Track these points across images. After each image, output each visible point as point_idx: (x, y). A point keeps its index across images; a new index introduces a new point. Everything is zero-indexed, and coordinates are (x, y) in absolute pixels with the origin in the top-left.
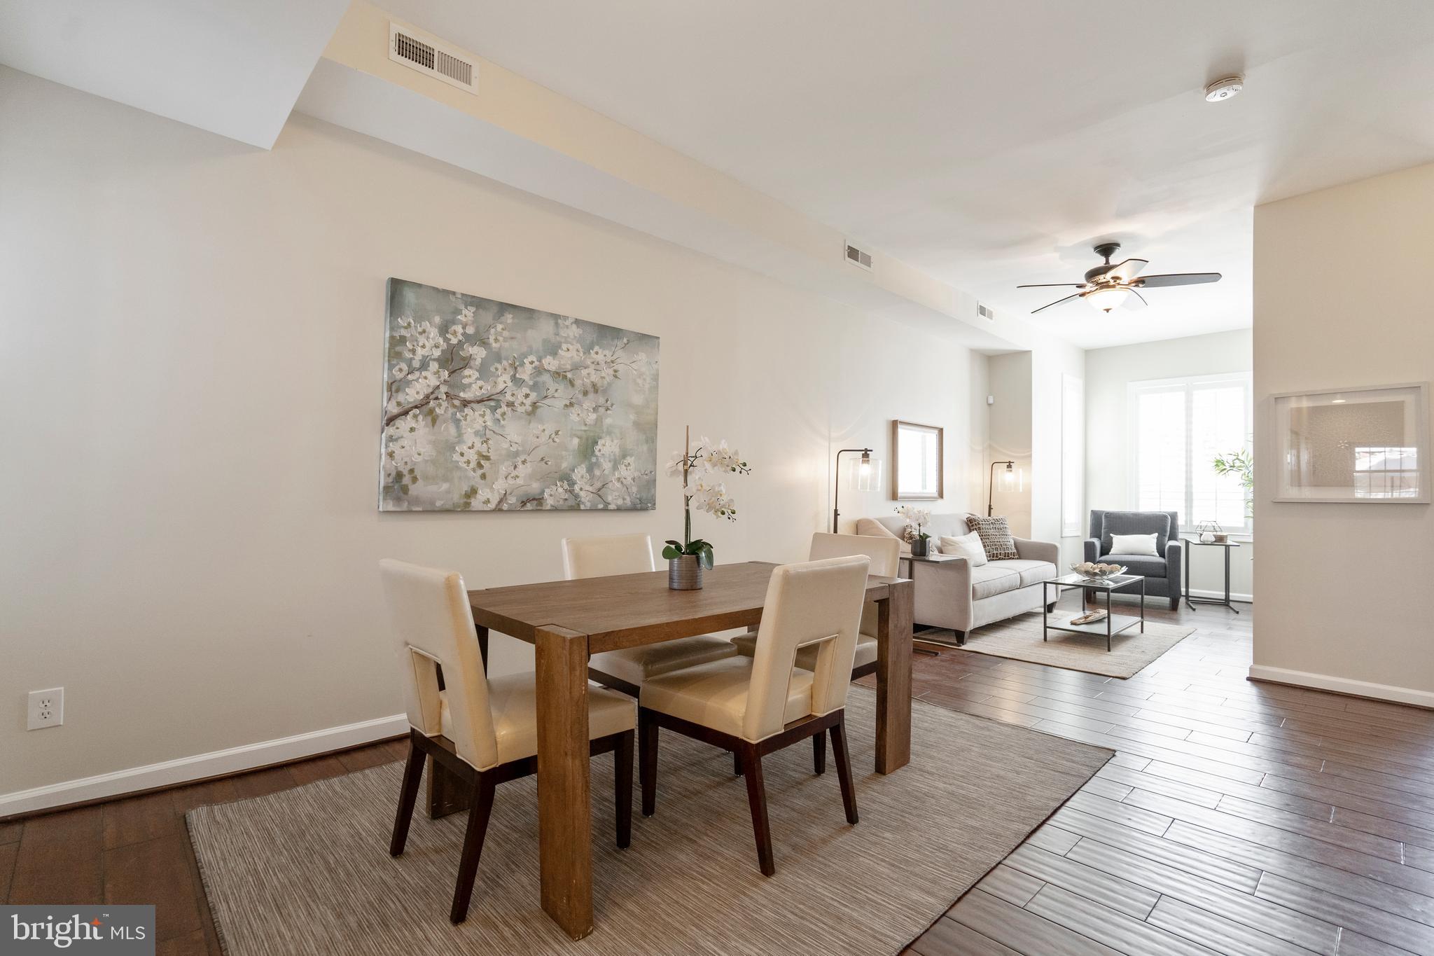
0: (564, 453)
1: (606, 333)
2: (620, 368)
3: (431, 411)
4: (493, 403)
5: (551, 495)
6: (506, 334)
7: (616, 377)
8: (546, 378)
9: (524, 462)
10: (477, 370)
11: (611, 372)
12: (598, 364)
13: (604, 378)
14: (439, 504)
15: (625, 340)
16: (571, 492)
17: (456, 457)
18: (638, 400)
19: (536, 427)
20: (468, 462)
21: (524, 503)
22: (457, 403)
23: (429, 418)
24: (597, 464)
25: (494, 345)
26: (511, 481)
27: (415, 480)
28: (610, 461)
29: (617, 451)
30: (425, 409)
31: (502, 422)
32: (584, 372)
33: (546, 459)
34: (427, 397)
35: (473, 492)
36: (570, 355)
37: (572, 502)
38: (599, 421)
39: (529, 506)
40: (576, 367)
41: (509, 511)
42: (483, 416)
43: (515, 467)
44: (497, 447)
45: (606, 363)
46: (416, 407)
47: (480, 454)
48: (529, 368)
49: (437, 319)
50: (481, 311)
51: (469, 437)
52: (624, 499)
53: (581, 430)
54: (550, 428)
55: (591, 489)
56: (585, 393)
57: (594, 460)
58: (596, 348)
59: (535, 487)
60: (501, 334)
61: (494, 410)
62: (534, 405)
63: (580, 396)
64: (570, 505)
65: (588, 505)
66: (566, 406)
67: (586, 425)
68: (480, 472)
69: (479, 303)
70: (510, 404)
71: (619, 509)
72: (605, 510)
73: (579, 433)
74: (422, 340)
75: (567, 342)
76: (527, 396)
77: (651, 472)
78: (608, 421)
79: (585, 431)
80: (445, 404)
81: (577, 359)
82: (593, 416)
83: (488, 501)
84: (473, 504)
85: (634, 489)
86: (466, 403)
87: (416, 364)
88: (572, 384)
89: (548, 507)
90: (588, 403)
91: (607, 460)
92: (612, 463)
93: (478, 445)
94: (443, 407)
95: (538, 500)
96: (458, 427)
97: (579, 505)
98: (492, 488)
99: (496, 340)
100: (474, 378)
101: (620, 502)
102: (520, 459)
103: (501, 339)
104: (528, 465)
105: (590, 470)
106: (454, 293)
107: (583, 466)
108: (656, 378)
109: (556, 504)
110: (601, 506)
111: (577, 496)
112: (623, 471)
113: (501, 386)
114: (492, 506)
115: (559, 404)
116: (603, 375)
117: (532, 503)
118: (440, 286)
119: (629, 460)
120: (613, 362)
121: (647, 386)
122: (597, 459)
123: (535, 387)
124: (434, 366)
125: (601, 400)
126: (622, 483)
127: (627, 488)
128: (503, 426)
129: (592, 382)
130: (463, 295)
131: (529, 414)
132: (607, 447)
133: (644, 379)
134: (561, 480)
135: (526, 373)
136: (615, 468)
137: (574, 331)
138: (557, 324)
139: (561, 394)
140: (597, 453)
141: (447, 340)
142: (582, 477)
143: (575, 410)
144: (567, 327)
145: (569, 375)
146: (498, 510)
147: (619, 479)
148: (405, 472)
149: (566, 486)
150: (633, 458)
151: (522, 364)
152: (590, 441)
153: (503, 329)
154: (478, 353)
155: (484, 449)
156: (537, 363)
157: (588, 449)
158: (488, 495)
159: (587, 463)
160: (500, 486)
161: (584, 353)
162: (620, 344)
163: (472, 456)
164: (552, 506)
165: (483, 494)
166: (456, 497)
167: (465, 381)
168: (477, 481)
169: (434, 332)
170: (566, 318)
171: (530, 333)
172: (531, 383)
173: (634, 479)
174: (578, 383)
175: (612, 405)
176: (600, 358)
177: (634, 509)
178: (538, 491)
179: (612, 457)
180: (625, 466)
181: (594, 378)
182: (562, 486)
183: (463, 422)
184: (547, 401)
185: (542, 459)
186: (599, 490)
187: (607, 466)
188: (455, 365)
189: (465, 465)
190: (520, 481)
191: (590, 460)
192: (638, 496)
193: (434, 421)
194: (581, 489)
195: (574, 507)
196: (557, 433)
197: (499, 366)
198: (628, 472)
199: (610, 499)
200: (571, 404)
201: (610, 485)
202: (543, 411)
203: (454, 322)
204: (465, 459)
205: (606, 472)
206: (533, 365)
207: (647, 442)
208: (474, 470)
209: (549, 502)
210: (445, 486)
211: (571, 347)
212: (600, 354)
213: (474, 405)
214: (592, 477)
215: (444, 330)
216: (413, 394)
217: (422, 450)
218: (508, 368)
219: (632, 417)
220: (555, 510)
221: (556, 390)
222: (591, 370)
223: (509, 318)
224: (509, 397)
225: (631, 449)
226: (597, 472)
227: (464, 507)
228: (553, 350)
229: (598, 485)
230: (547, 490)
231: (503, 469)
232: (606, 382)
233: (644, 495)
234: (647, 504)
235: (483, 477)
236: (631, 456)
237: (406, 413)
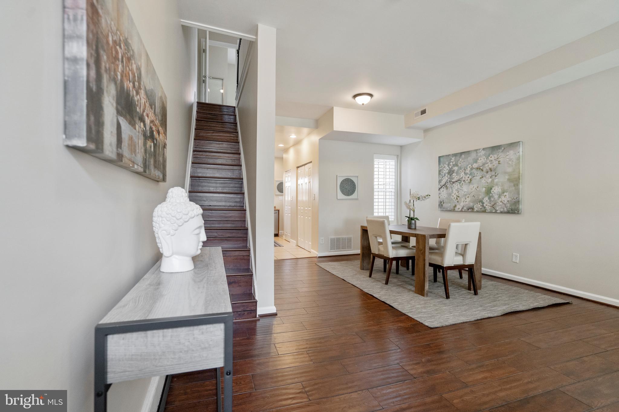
0: (480, 193)
1: (495, 149)
2: (501, 160)
3: (446, 186)
4: (460, 181)
5: (476, 207)
6: (462, 161)
7: (499, 163)
8: (474, 171)
9: (468, 197)
10: (456, 173)
11: (497, 162)
12: (492, 161)
13: (494, 165)
14: (448, 209)
15: (503, 149)
16: (483, 206)
17: (452, 197)
18: (509, 170)
19: (471, 186)
20: (454, 198)
21: (468, 209)
22: (452, 183)
23: (446, 188)
24: (492, 196)
25: (460, 165)
26: (465, 203)
27: (444, 203)
28: (497, 195)
29: (500, 190)
30: (445, 186)
31: (462, 186)
32: (486, 165)
33: (475, 196)
34: (446, 183)
35: (456, 206)
36: (481, 161)
37: (483, 209)
38: (493, 181)
39: (470, 210)
40: (484, 164)
41: (464, 211)
42: (457, 185)
43: (466, 199)
44: (461, 193)
45: (495, 159)
46: (444, 185)
47: (457, 196)
48: (469, 169)
49: (447, 163)
50: (456, 157)
51: (455, 192)
52: (504, 209)
53: (486, 185)
54: (476, 186)
55: (490, 205)
56: (487, 172)
57: (491, 195)
58: (491, 156)
59: (471, 204)
60: (462, 162)
61: (460, 183)
62: (471, 180)
63: (485, 174)
64: (482, 210)
65: (489, 211)
66: (481, 178)
67: (487, 183)
68: (457, 200)
69: (455, 155)
70: (464, 181)
71: (501, 212)
72: (496, 212)
73: (485, 186)
74: (444, 169)
75: (480, 157)
76: (469, 177)
77: (517, 198)
78: (496, 180)
79: (487, 185)
80: (449, 184)
81: (484, 161)
82: (490, 180)
83: (459, 209)
84: (456, 209)
85: (508, 205)
86: (453, 182)
87: (443, 175)
88: (482, 170)
89: (475, 211)
90: (488, 176)
91: (496, 195)
92: (498, 196)
93: (456, 193)
94: (449, 185)
95: (472, 208)
96: (452, 189)
97: (485, 210)
98: (460, 205)
99: (460, 163)
100: (455, 175)
101: (502, 210)
102: (467, 196)
103: (461, 163)
104: (469, 198)
105: (489, 198)
106: (450, 155)
107: (487, 197)
108: (518, 159)
109: (478, 210)
110: (494, 211)
111: (485, 207)
112: (503, 198)
113: (461, 176)
114: (460, 210)
115: (478, 178)
116: (494, 164)
117: (471, 209)
118: (447, 154)
119: (505, 194)
120: (498, 158)
121: (514, 163)
122: (492, 195)
123: (471, 174)
124: (447, 175)
125: (493, 173)
126: (503, 203)
127: (505, 205)
128: (462, 187)
129: (490, 168)
130: (452, 154)
131: (469, 183)
132: (496, 190)
133: (513, 161)
134: (479, 202)
135: (468, 171)
136: (499, 197)
137: (483, 152)
138: (477, 152)
139: (479, 174)
140: (492, 192)
141: (449, 167)
142: (487, 201)
143: (484, 178)
144: (480, 152)
145: (481, 168)
146: (461, 211)
147: (501, 201)
148: (442, 201)
149: (481, 204)
150: (508, 193)
151: (467, 168)
152: (489, 189)
153: (462, 160)
154: (456, 168)
155: (457, 194)
156: (471, 167)
157: (489, 191)
158: (459, 207)
159: (488, 196)
160: (462, 204)
161: (486, 159)
162: (500, 151)
163: (455, 196)
164: (476, 210)
165: (458, 207)
166: (452, 208)
167: (453, 177)
168: (457, 203)
169: (446, 166)
170: (479, 149)
171: (469, 158)
172: (470, 173)
173: (508, 201)
174: (484, 170)
175: (498, 174)
176: (492, 159)
177: (508, 212)
178: (472, 206)
179: (498, 193)
180: (504, 196)
181: (490, 166)
182: (480, 204)
183: (453, 188)
184: (474, 178)
185: (473, 196)
186: (493, 205)
187: (496, 197)
188: (451, 173)
189: (453, 199)
190: (467, 203)
191: (489, 195)
192: (510, 208)
193: (447, 189)
194: (486, 205)
195: (484, 211)
196: (478, 187)
197: (461, 171)
198: (506, 198)
199: (497, 209)
200: (482, 177)
201: (497, 204)
202: (473, 181)
203: (450, 162)
204: (453, 197)
205: (496, 199)
206: (470, 168)
207: (514, 186)
208: (456, 200)
209: (476, 209)
210: (450, 204)
211: (481, 158)
212: (493, 157)
213: (455, 183)
214: (490, 201)
215: (449, 165)
216: (443, 183)
217: (445, 196)
218: (463, 171)
219: (507, 177)
220: (477, 212)
221: (477, 174)
222: (489, 164)
223: (463, 156)
224: (464, 179)
225: (506, 190)
226: (492, 199)
227: (453, 210)
228: (476, 161)
229: (493, 203)
230: (475, 206)
231: (463, 200)
232: (495, 167)
233: (513, 207)
234: (515, 211)
235: (458, 202)
236: (507, 192)
237: (442, 187)
